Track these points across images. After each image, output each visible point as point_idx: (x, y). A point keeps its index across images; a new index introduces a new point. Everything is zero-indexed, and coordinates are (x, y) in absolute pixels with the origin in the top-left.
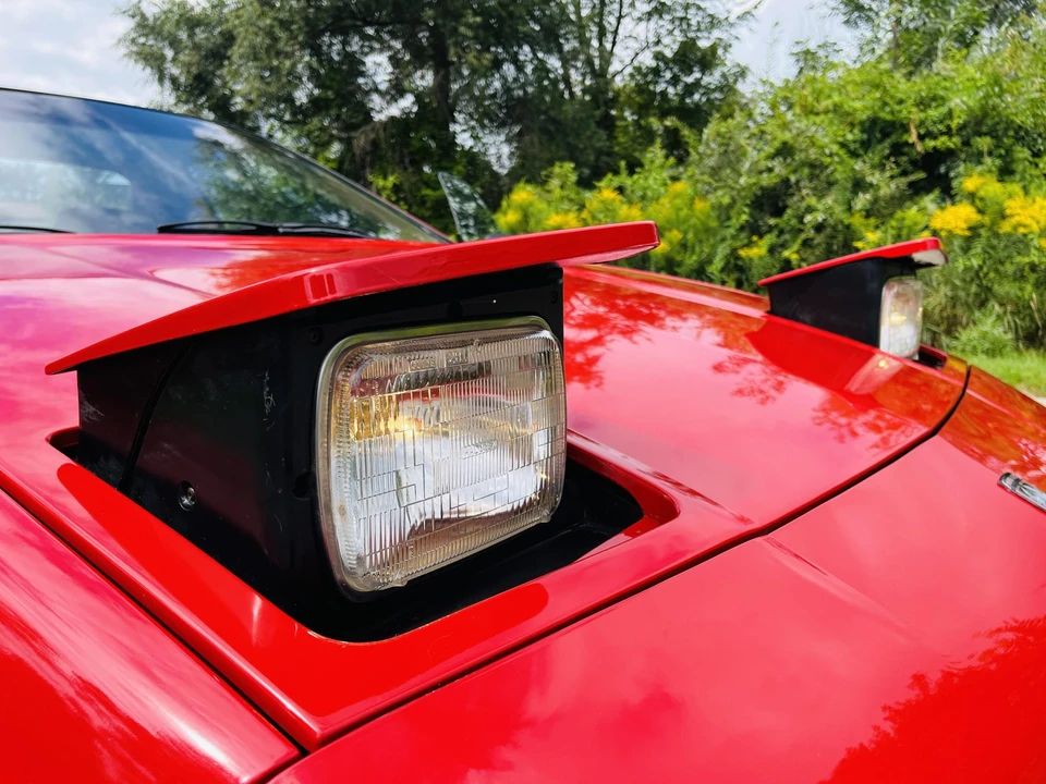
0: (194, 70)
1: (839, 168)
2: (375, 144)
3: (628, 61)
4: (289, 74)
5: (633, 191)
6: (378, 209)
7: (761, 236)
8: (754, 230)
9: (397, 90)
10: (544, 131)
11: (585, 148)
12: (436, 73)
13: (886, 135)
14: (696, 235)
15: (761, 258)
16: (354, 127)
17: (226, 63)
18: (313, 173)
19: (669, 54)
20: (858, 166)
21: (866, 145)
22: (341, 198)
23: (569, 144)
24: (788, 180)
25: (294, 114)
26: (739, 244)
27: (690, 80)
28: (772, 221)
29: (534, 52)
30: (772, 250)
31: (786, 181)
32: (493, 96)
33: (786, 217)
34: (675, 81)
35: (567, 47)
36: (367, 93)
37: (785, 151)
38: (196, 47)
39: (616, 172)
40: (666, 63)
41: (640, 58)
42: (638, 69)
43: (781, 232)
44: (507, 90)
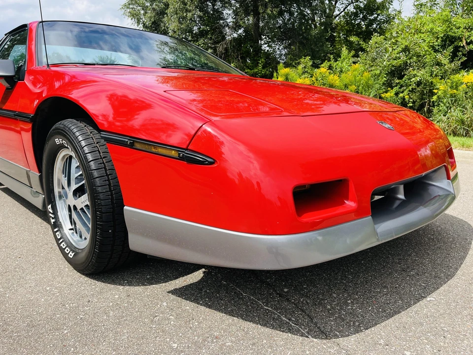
0: (153, 20)
1: (428, 57)
2: (226, 49)
3: (342, 10)
4: (191, 19)
5: (336, 68)
6: (231, 70)
7: (392, 88)
8: (389, 85)
9: (237, 26)
10: (301, 43)
11: (319, 50)
12: (254, 17)
13: (452, 42)
14: (363, 88)
15: (391, 97)
16: (218, 42)
17: (165, 16)
18: (204, 54)
19: (362, 5)
20: (439, 56)
21: (444, 47)
22: (215, 65)
23: (312, 49)
24: (407, 62)
25: (192, 37)
26: (381, 91)
27: (372, 18)
28: (397, 81)
29: (298, 6)
30: (397, 94)
31: (406, 63)
32: (280, 27)
33: (404, 79)
34: (364, 19)
35: (314, 4)
36: (224, 27)
37: (406, 50)
38: (154, 9)
39: (329, 60)
40: (360, 11)
41: (348, 8)
42: (347, 14)
43: (402, 86)
44: (285, 24)
